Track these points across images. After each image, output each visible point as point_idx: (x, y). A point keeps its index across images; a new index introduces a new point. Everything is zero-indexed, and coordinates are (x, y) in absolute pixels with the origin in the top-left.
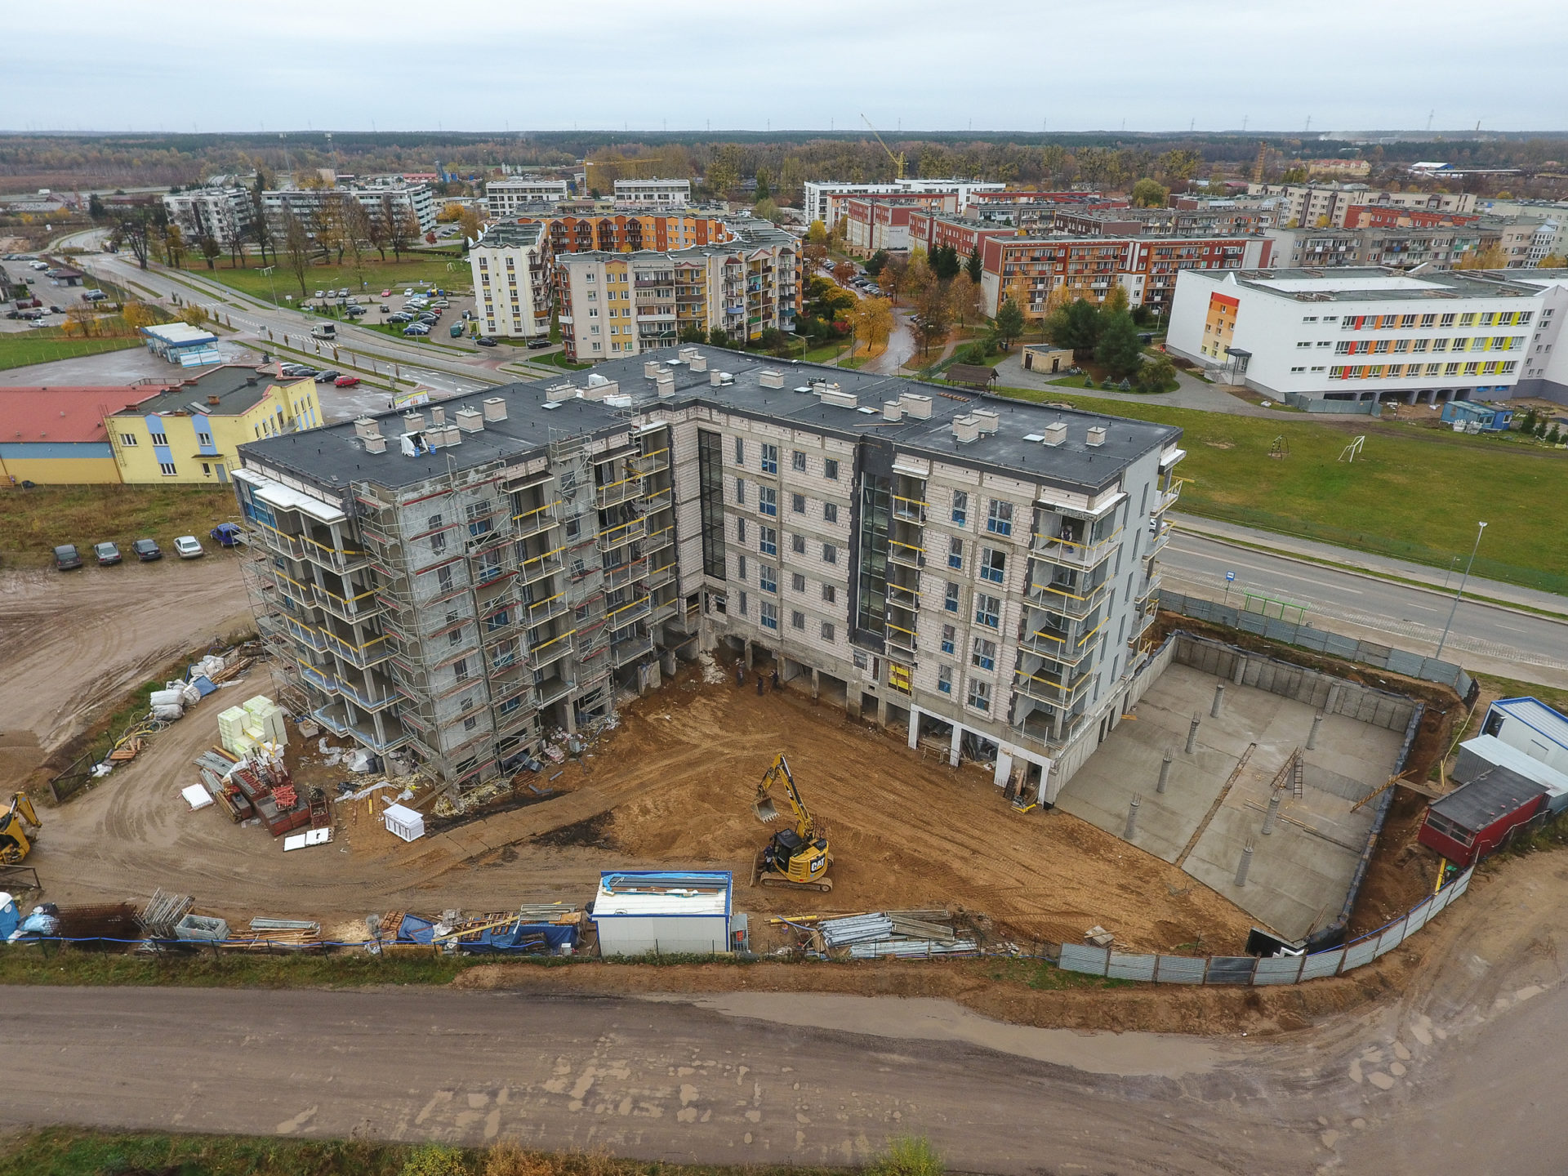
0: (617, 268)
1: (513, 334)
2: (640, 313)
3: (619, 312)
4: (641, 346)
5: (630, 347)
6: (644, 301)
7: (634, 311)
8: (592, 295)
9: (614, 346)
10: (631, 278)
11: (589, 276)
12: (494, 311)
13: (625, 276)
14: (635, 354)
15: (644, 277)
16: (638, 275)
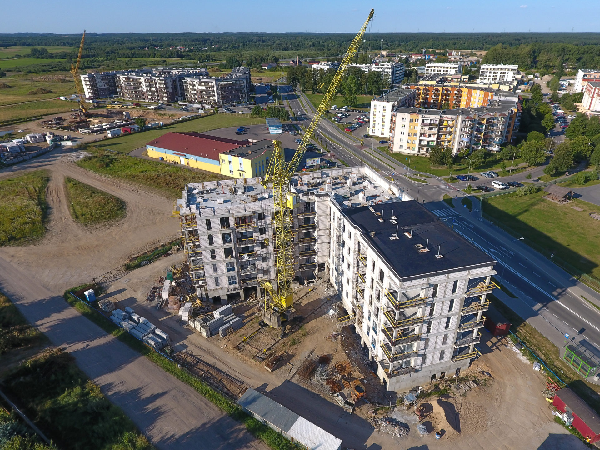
0: (415, 116)
1: (380, 135)
2: (421, 136)
3: (413, 135)
4: (419, 148)
5: (414, 149)
6: (423, 132)
7: (419, 135)
8: (403, 126)
9: (408, 148)
10: (420, 121)
11: (403, 119)
12: (376, 126)
13: (418, 120)
14: (416, 152)
15: (425, 122)
16: (423, 120)
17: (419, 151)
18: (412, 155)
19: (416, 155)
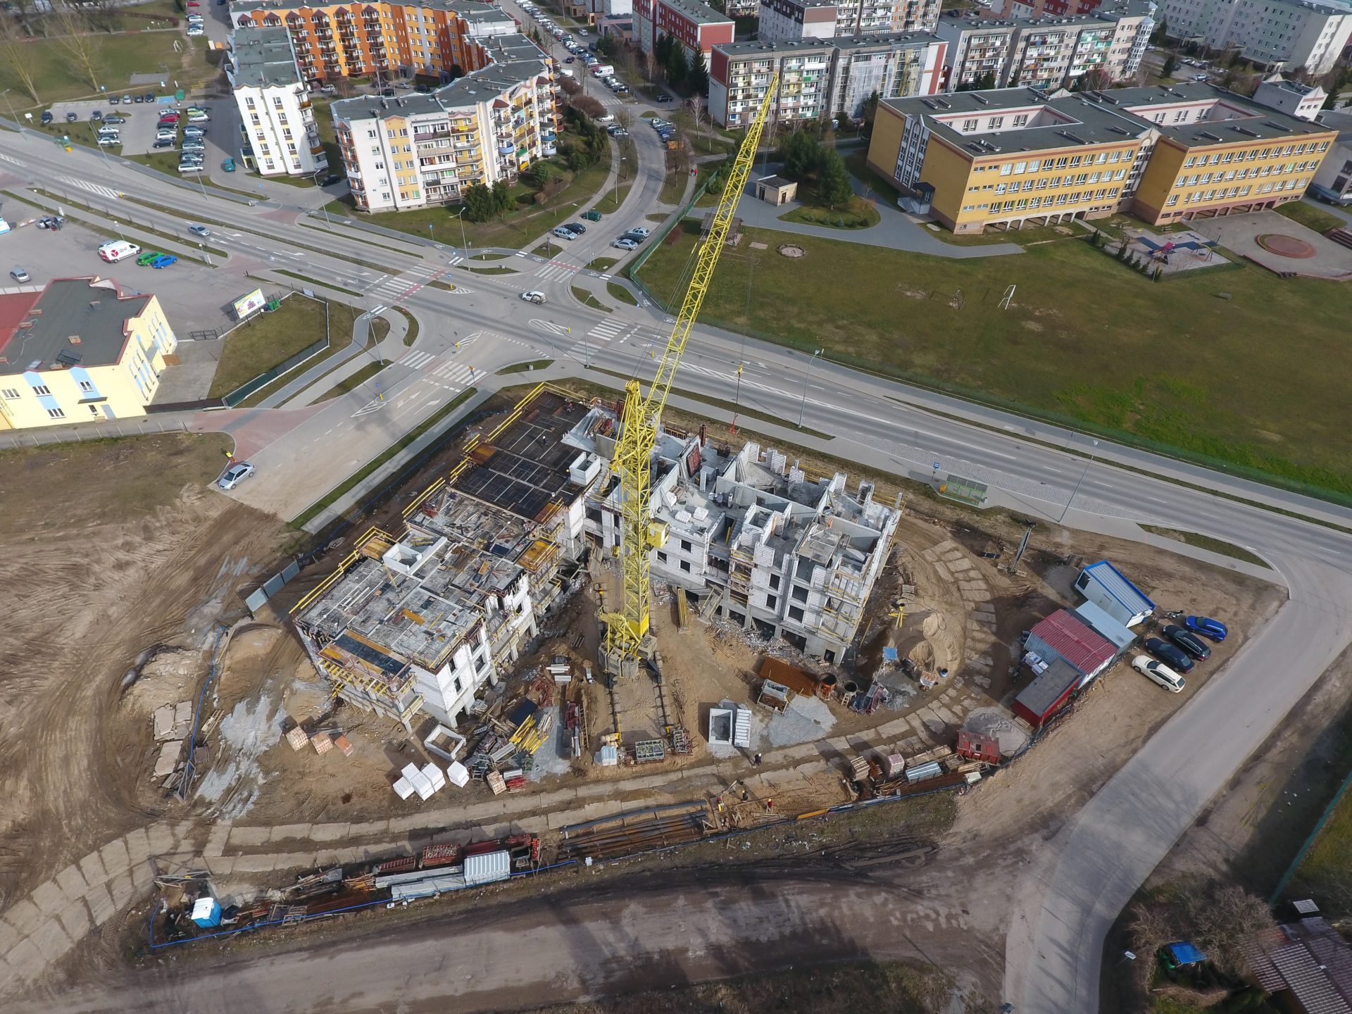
0: (396, 123)
1: (293, 171)
2: (422, 164)
3: (404, 165)
4: (427, 192)
5: (418, 193)
6: (425, 153)
7: (417, 163)
8: (376, 150)
9: (403, 195)
10: (411, 132)
11: (370, 133)
12: (271, 150)
13: (405, 131)
14: (422, 200)
15: (420, 131)
16: (416, 128)
17: (428, 196)
18: (417, 208)
19: (424, 207)
